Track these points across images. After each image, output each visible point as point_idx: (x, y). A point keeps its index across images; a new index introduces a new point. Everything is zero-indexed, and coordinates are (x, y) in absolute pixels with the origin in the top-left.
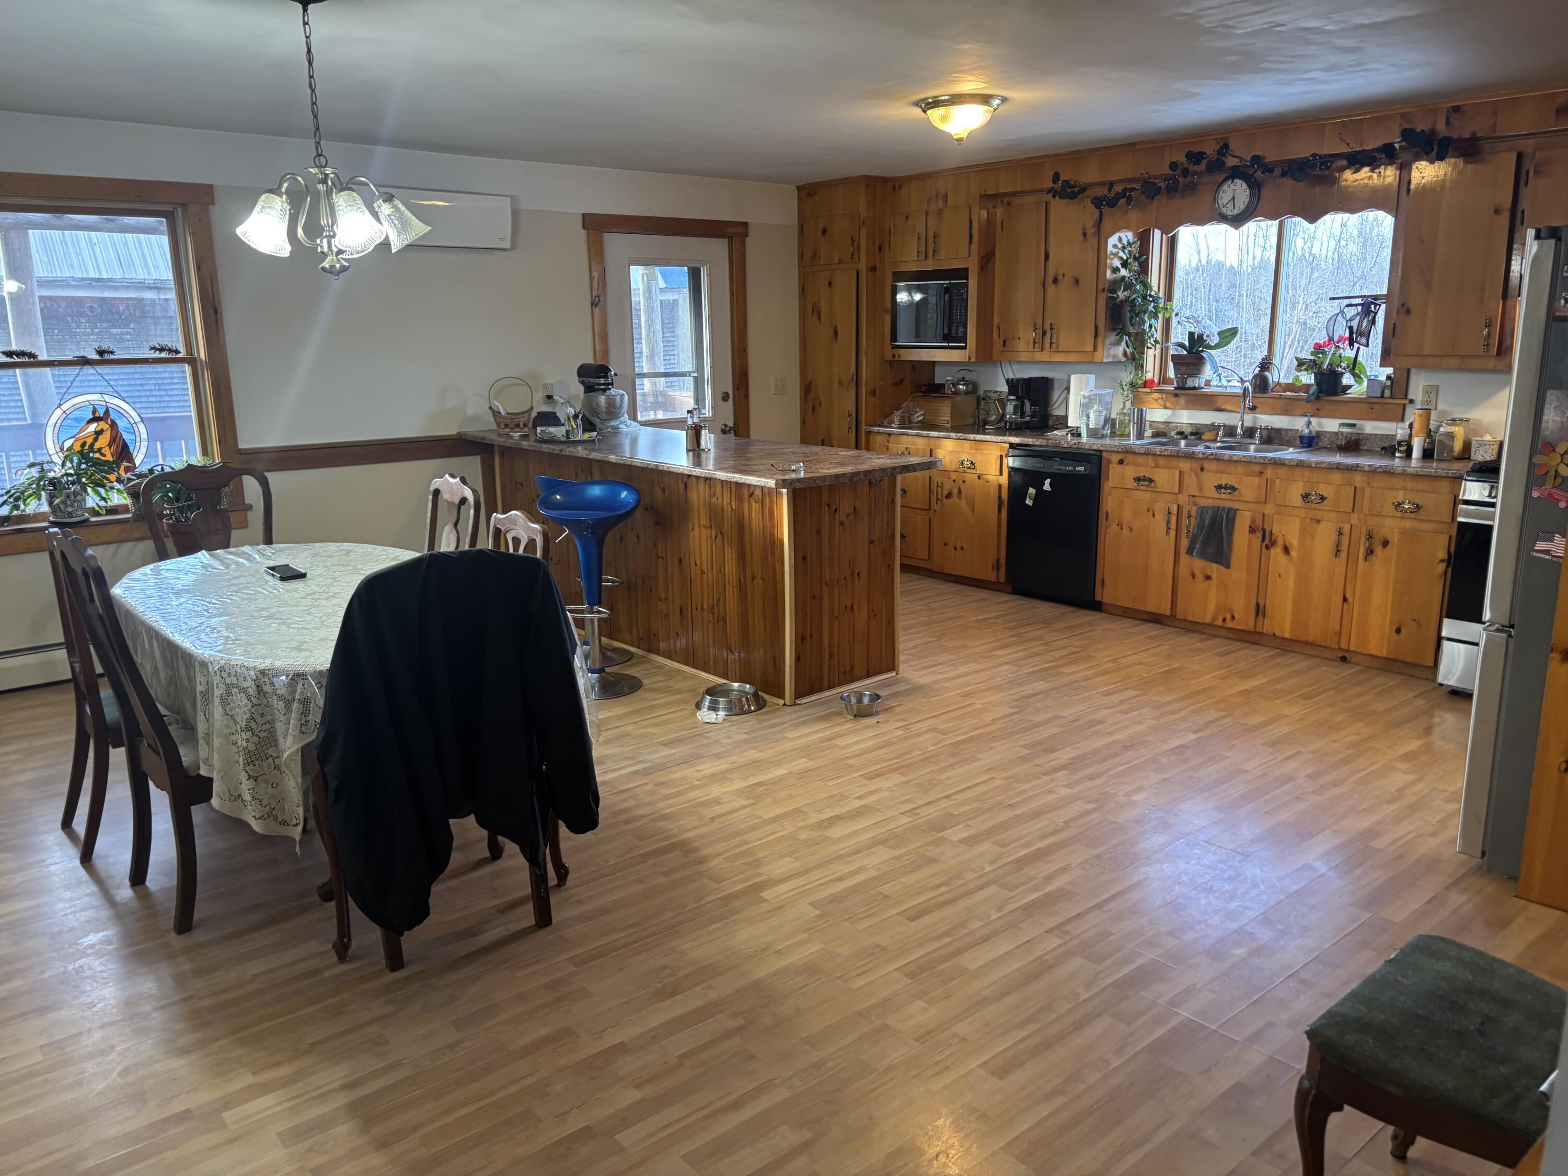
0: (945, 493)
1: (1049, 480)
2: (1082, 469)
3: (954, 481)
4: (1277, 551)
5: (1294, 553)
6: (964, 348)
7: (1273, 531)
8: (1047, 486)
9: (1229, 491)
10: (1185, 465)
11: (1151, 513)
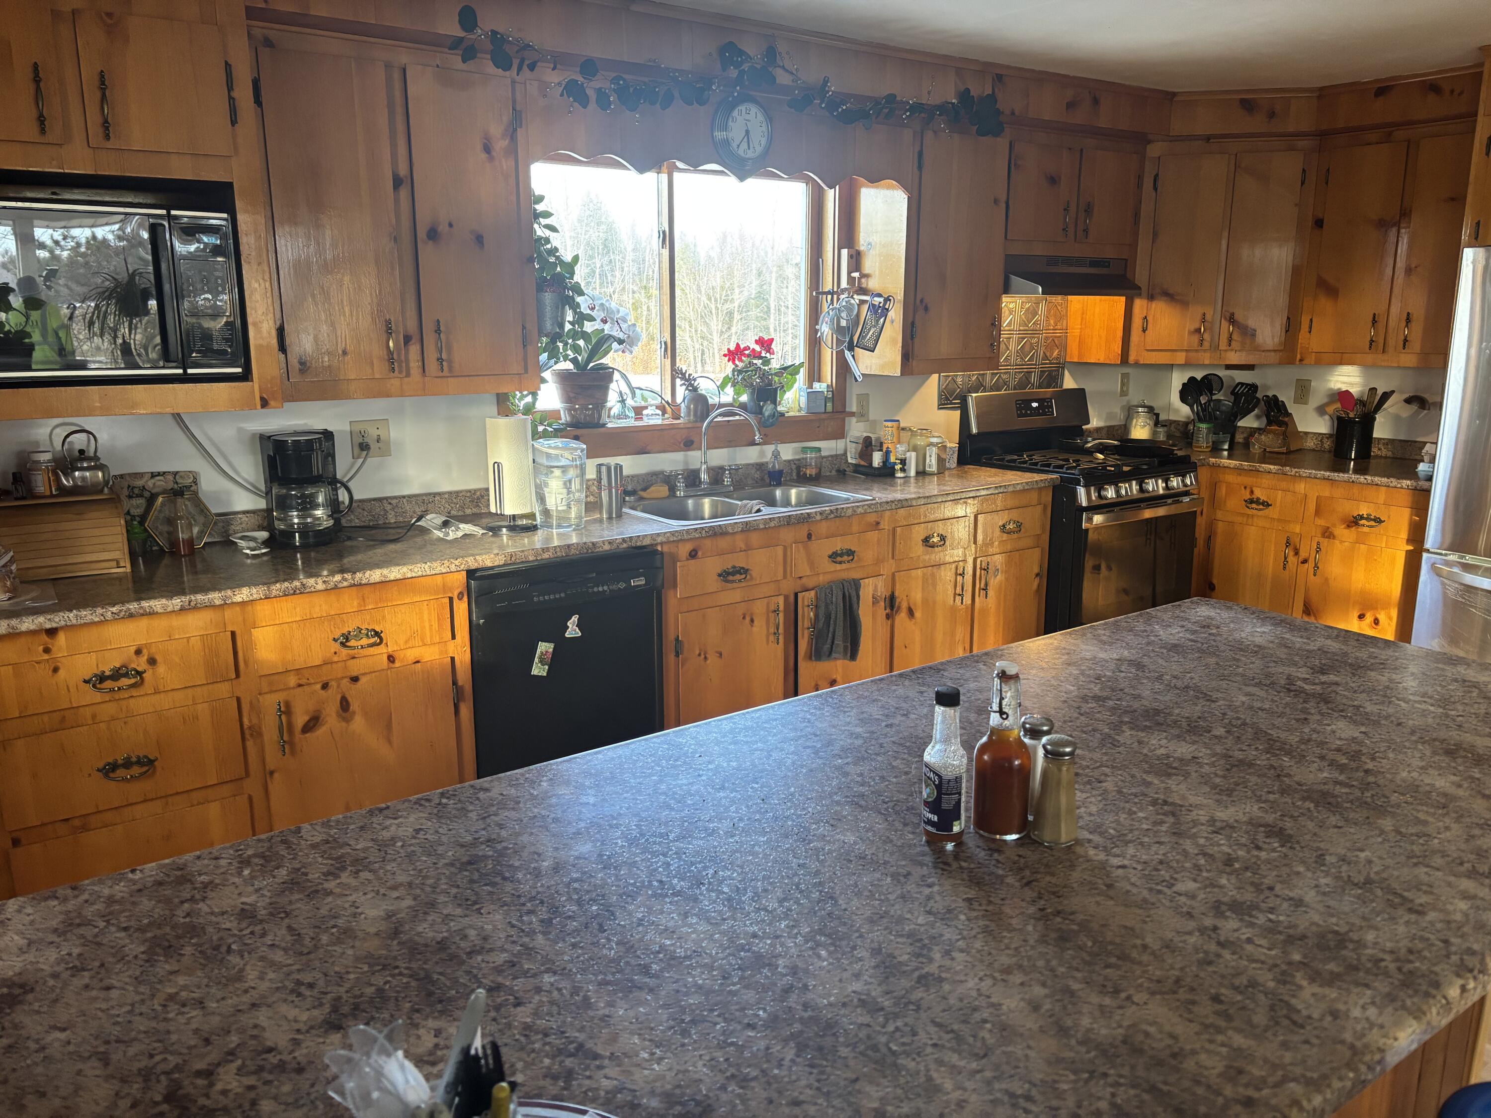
0: (300, 720)
1: (575, 618)
2: (641, 581)
3: (325, 686)
4: (901, 618)
5: (918, 614)
6: (246, 376)
7: (897, 594)
8: (573, 630)
9: (845, 558)
10: (787, 535)
11: (748, 619)
